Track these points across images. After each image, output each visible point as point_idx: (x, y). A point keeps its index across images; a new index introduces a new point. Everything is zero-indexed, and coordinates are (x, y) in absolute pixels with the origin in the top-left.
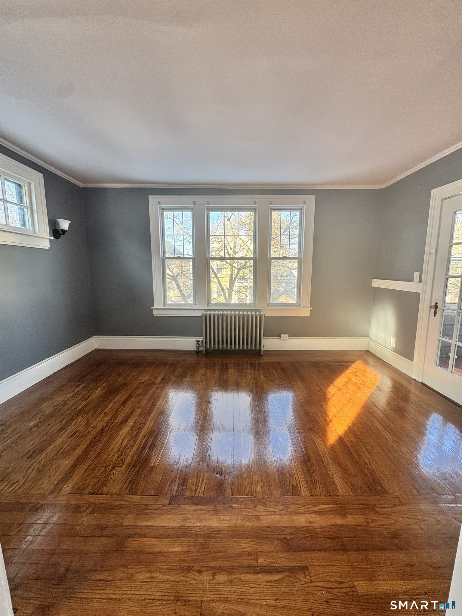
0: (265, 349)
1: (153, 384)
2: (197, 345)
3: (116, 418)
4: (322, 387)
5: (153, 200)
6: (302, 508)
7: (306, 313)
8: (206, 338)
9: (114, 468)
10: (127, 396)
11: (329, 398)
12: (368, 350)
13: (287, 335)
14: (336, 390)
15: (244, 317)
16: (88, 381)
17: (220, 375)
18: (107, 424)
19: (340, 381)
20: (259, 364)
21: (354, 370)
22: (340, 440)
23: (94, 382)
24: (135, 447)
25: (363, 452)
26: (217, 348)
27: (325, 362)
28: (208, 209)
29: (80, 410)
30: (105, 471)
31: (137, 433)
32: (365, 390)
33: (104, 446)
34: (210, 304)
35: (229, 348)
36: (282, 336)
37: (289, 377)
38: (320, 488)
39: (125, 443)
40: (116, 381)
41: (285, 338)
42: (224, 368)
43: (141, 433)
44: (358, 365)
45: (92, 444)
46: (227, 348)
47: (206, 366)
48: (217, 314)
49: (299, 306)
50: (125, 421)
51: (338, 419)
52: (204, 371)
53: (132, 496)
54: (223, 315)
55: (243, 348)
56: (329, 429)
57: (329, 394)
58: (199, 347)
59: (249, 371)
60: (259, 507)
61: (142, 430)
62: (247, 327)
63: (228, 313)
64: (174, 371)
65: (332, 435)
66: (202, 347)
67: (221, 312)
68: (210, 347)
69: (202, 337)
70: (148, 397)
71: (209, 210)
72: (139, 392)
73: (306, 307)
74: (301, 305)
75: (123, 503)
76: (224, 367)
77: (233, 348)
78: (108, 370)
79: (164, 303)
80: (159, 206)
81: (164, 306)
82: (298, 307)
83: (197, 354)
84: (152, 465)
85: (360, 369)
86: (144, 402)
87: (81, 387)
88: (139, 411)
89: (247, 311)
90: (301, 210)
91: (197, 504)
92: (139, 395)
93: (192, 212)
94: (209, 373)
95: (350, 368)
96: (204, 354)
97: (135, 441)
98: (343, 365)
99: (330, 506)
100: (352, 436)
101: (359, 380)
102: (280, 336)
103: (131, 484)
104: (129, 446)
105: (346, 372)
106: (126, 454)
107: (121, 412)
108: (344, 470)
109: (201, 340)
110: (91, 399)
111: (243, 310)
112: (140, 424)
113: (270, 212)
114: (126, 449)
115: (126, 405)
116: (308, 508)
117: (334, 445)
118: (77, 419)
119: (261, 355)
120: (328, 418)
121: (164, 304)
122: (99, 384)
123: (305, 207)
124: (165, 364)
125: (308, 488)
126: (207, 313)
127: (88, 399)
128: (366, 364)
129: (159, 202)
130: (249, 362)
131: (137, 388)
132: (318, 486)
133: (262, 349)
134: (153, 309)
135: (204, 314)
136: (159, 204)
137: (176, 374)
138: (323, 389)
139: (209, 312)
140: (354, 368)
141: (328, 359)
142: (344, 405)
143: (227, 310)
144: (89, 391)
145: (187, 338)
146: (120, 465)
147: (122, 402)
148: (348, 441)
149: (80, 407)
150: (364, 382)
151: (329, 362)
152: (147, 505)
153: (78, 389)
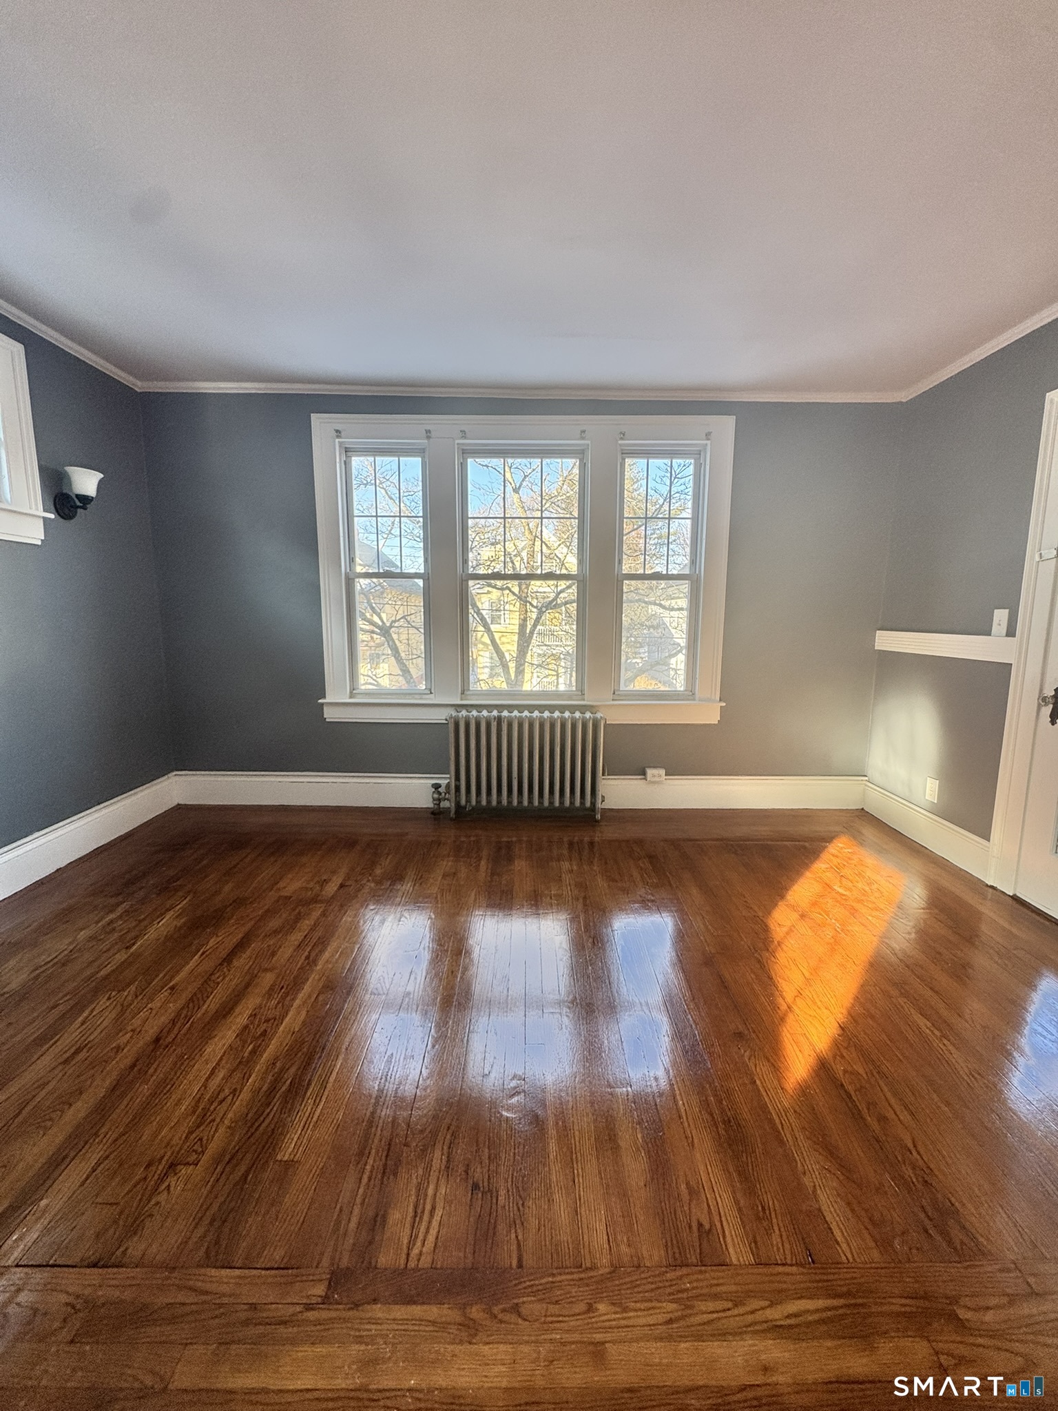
0: (607, 805)
1: (315, 900)
2: (436, 796)
3: (201, 1003)
4: (756, 908)
5: (321, 425)
6: (736, 1312)
7: (710, 715)
8: (458, 778)
9: (172, 1166)
10: (241, 935)
11: (779, 939)
12: (863, 809)
13: (663, 772)
14: (795, 916)
15: (552, 726)
16: (142, 893)
17: (492, 874)
18: (173, 1022)
19: (803, 890)
20: (592, 844)
21: (835, 861)
22: (823, 1068)
23: (158, 895)
24: (245, 1095)
25: (891, 1107)
26: (484, 803)
27: (757, 840)
28: (463, 450)
29: (107, 977)
30: (145, 1179)
31: (254, 1052)
32: (870, 918)
33: (154, 1095)
34: (468, 693)
35: (515, 803)
36: (650, 772)
37: (669, 882)
38: (781, 1236)
39: (214, 1084)
40: (217, 893)
41: (657, 779)
42: (503, 855)
43: (265, 1050)
44: (840, 847)
45: (119, 1089)
46: (510, 802)
47: (458, 851)
48: (486, 718)
49: (690, 698)
50: (225, 1011)
51: (810, 1003)
52: (450, 863)
53: (213, 1272)
54: (499, 720)
55: (551, 803)
56: (788, 1035)
57: (778, 929)
58: (439, 800)
59: (566, 865)
60: (602, 1307)
61: (270, 1040)
62: (561, 750)
63: (513, 714)
64: (373, 863)
65: (798, 1053)
66: (448, 800)
67: (495, 713)
68: (468, 800)
69: (448, 776)
70: (296, 937)
71: (466, 452)
72: (274, 923)
73: (709, 700)
74: (697, 695)
75: (181, 1298)
76: (503, 852)
77: (526, 803)
78: (199, 862)
79: (353, 689)
80: (337, 440)
81: (351, 697)
82: (688, 700)
83: (435, 819)
84: (286, 1158)
85: (849, 859)
86: (286, 952)
87: (120, 910)
88: (268, 979)
89: (562, 709)
90: (698, 455)
91: (411, 1301)
92: (276, 932)
93: (423, 458)
94: (463, 872)
95: (825, 856)
96: (451, 819)
97: (246, 1077)
98: (805, 847)
99: (820, 1303)
100: (854, 1055)
101: (849, 890)
102: (644, 773)
103: (217, 1224)
104: (227, 1091)
105: (816, 865)
106: (214, 1120)
107: (218, 983)
108: (845, 1169)
109: (444, 782)
110: (141, 946)
111: (552, 708)
112: (267, 1021)
113: (619, 460)
114: (215, 1104)
115: (235, 963)
116: (753, 1312)
117: (808, 1087)
118: (93, 1006)
119: (597, 821)
120: (781, 1000)
121: (351, 692)
122: (170, 902)
123: (709, 448)
124: (350, 843)
125: (747, 1235)
126: (460, 714)
127: (134, 944)
128: (861, 844)
129: (337, 431)
130: (565, 839)
131: (270, 913)
132: (776, 1228)
133: (599, 805)
134: (322, 704)
135: (451, 717)
136: (338, 437)
137: (378, 871)
138: (760, 914)
139: (464, 713)
140: (833, 855)
141: (763, 830)
142: (820, 960)
143: (510, 708)
144: (140, 921)
145: (411, 778)
146: (194, 1157)
147: (224, 954)
148: (845, 1071)
149: (109, 969)
150: (864, 895)
151: (768, 840)
152: (253, 1307)
153: (112, 916)
